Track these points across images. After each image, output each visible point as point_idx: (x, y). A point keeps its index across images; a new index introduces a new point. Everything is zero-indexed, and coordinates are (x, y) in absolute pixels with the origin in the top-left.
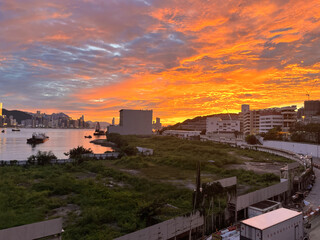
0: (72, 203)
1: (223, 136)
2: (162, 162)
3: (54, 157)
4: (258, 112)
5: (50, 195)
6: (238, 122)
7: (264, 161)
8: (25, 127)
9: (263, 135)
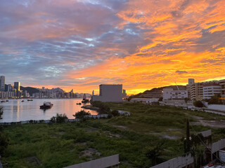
0: (92, 147)
1: (176, 102)
2: (139, 121)
3: (66, 118)
4: (201, 84)
5: (75, 142)
6: (187, 92)
7: (213, 120)
8: (35, 98)
9: (207, 100)
